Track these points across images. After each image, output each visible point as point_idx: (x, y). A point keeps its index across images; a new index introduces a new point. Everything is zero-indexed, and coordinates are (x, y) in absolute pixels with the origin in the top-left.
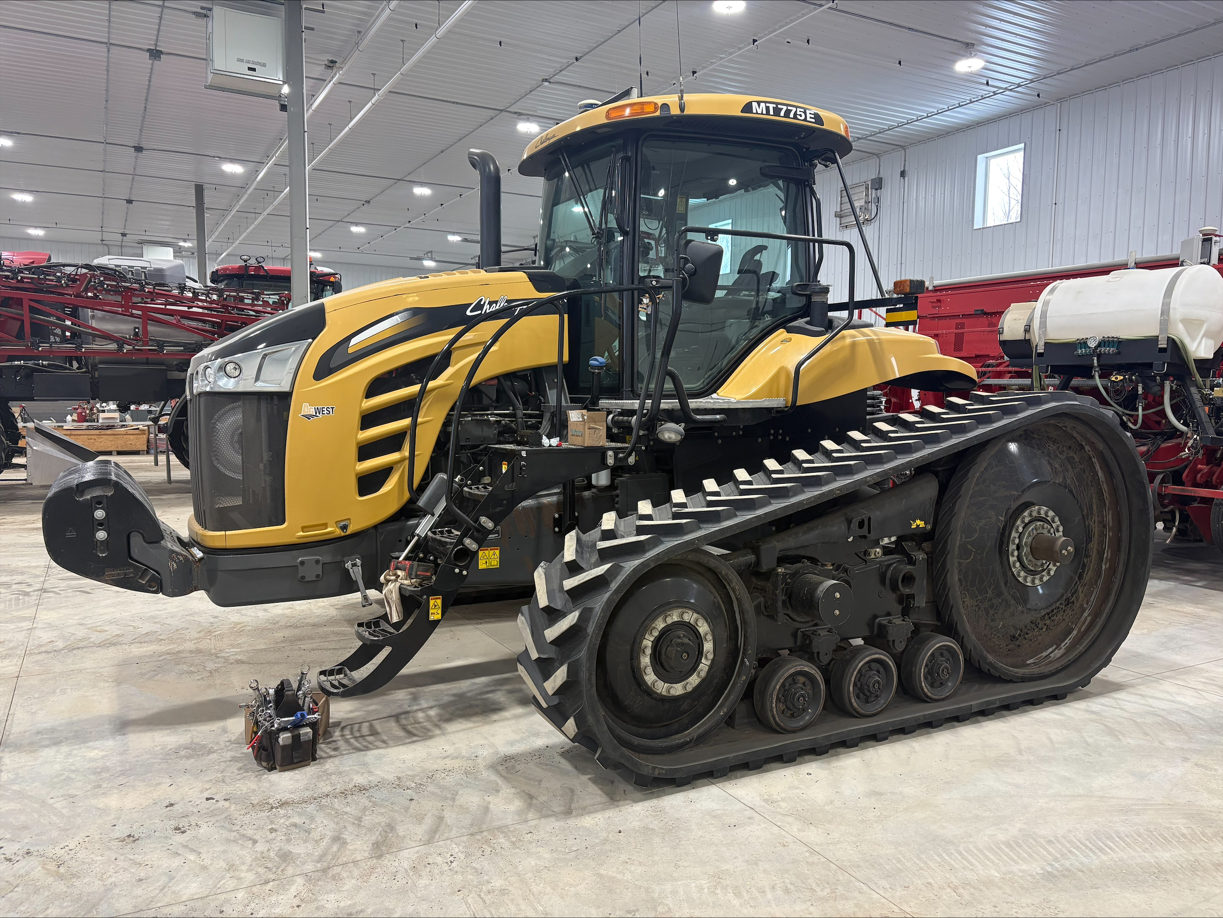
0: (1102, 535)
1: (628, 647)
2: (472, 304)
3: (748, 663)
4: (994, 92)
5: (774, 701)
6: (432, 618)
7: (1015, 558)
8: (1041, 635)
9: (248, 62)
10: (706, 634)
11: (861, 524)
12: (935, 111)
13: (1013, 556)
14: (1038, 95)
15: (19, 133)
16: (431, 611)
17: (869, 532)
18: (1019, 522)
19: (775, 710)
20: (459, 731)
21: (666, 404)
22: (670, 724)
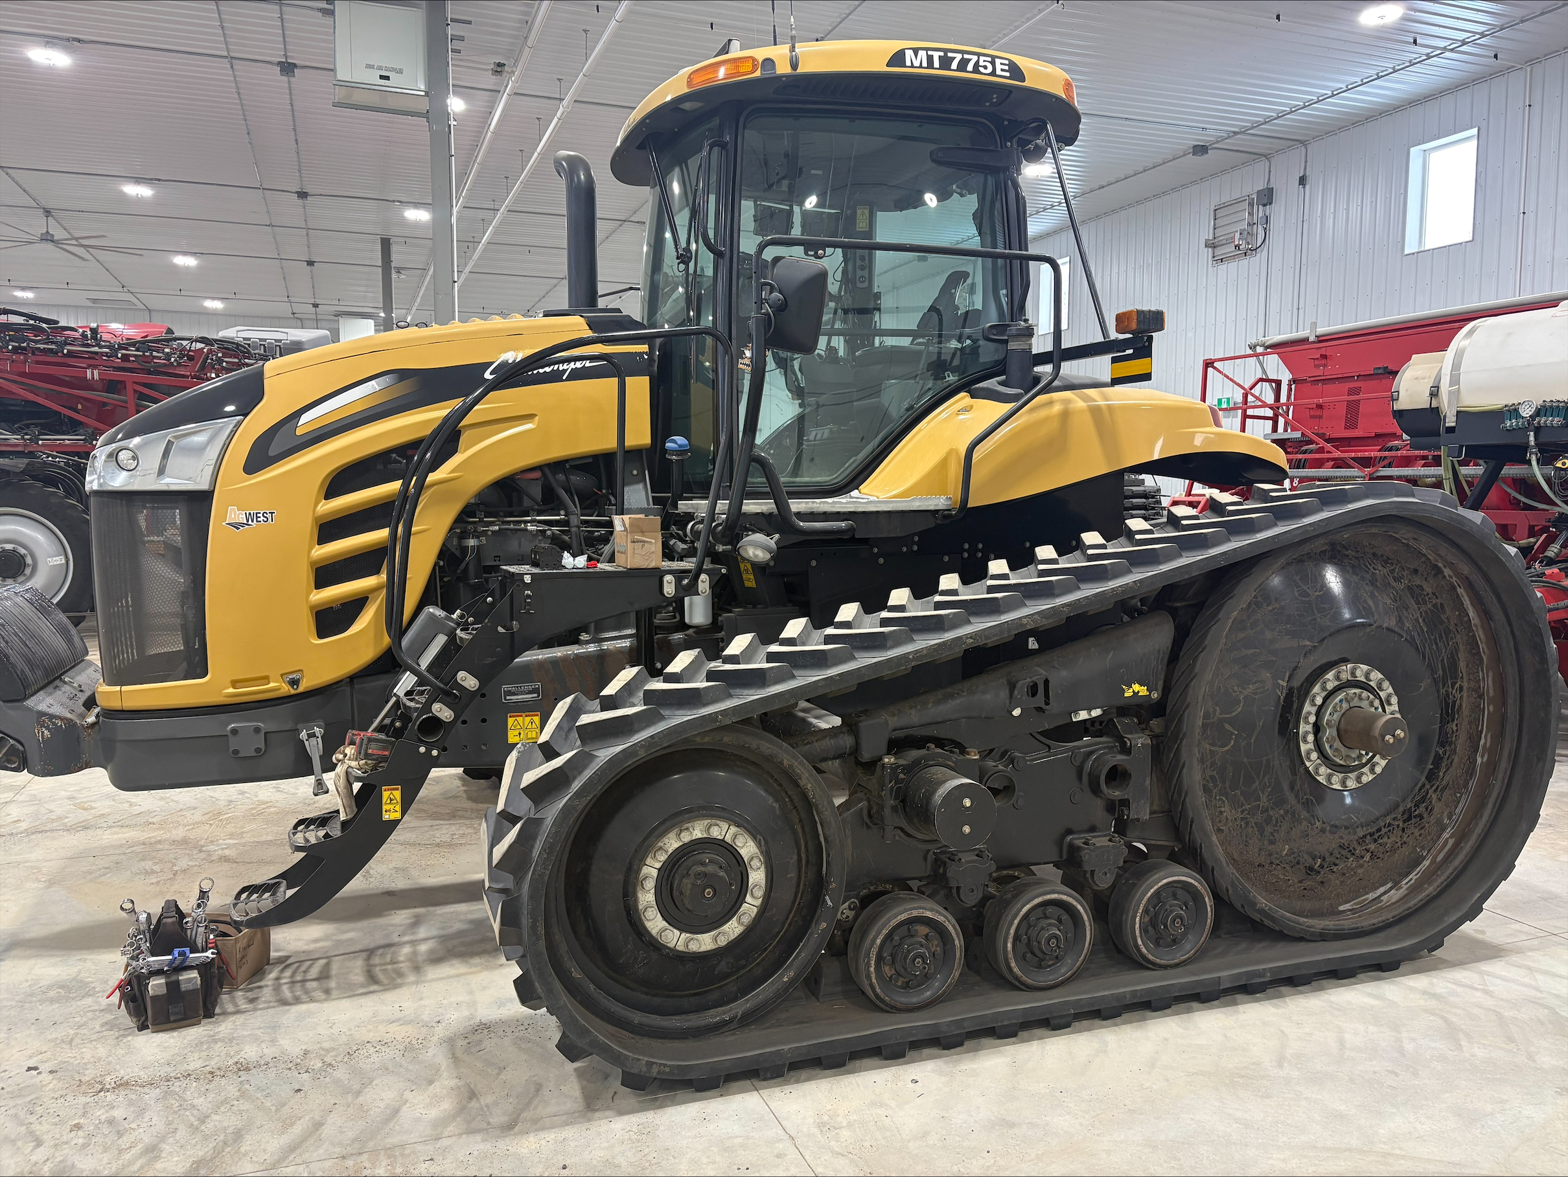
0: (1477, 709)
1: (621, 877)
2: (492, 363)
3: (830, 903)
4: (1427, 55)
5: (873, 962)
6: (386, 817)
7: (1311, 746)
8: (1361, 866)
9: (380, 68)
10: (752, 859)
11: (1033, 690)
12: (1343, 86)
13: (1305, 741)
14: (1496, 56)
15: (159, 180)
16: (385, 807)
17: (1047, 704)
18: (1317, 689)
19: (873, 976)
20: (443, 978)
21: (751, 506)
22: (705, 992)
